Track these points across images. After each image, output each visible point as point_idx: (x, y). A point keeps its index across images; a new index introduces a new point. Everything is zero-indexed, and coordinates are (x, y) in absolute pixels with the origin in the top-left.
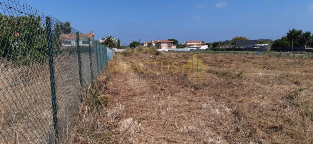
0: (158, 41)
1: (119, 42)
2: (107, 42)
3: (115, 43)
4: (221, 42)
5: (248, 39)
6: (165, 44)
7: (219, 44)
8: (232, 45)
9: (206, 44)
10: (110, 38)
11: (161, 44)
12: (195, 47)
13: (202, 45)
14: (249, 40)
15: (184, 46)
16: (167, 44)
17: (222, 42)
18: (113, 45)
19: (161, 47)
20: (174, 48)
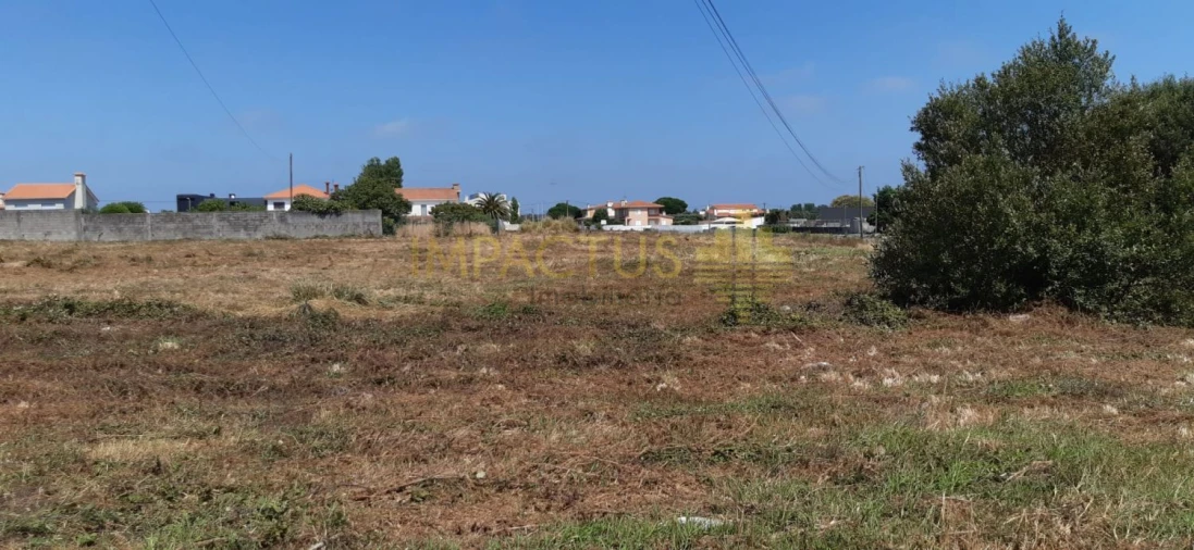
0: (623, 204)
1: (515, 206)
2: (486, 208)
3: (506, 209)
6: (639, 212)
9: (764, 214)
10: (493, 198)
11: (631, 213)
12: (727, 223)
13: (751, 216)
15: (698, 219)
16: (646, 213)
18: (502, 214)
19: (629, 220)
20: (666, 222)
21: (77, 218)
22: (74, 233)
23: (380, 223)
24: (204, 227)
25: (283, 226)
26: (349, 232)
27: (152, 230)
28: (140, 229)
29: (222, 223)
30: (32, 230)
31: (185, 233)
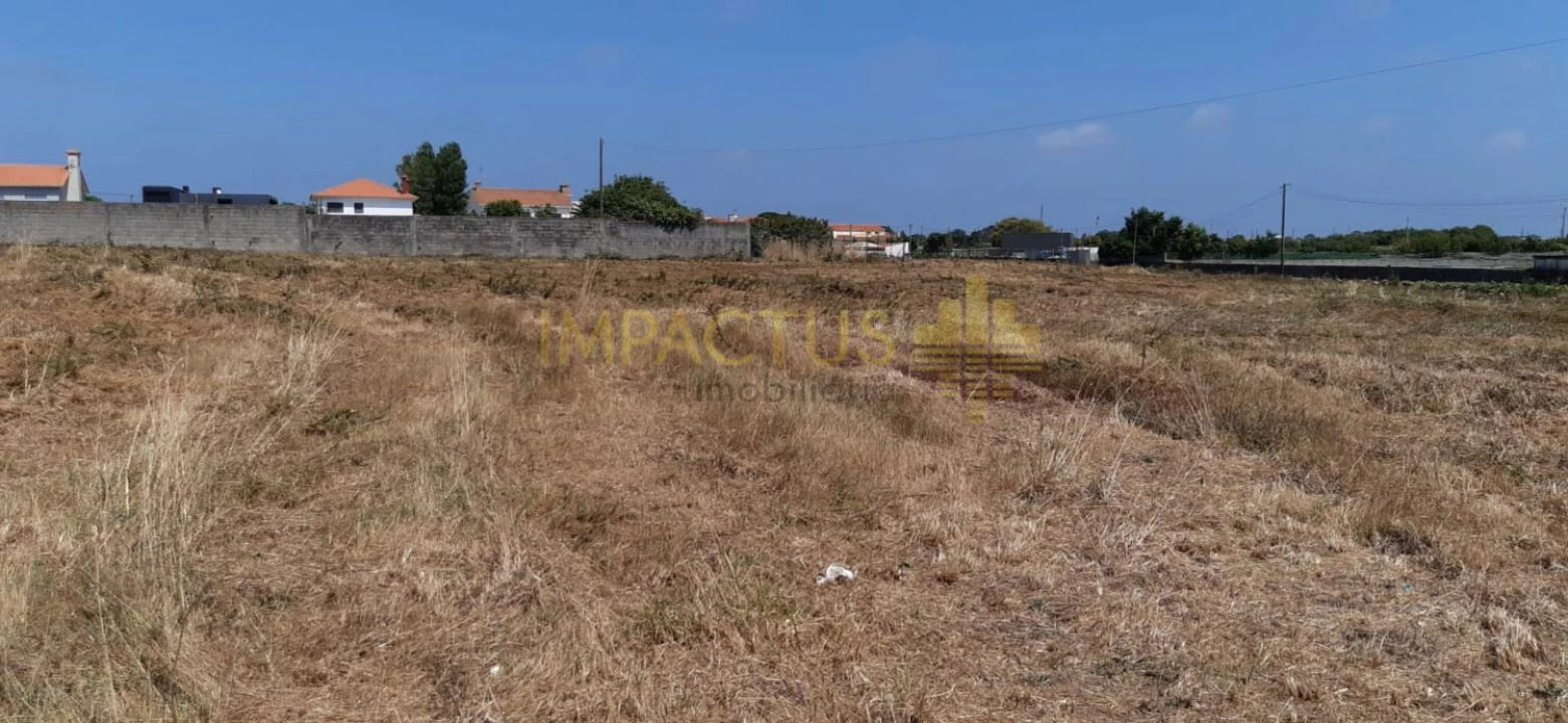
4: (963, 232)
5: (1048, 229)
7: (949, 241)
8: (994, 245)
9: (904, 239)
13: (891, 241)
14: (1052, 230)
17: (969, 234)
21: (301, 219)
22: (296, 241)
23: (749, 241)
24: (498, 239)
25: (613, 241)
26: (706, 252)
27: (418, 240)
28: (400, 238)
29: (524, 235)
30: (228, 234)
31: (468, 247)
